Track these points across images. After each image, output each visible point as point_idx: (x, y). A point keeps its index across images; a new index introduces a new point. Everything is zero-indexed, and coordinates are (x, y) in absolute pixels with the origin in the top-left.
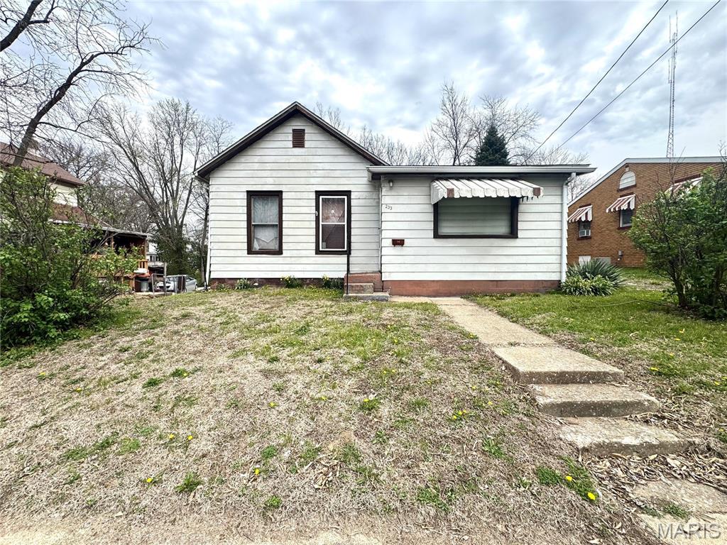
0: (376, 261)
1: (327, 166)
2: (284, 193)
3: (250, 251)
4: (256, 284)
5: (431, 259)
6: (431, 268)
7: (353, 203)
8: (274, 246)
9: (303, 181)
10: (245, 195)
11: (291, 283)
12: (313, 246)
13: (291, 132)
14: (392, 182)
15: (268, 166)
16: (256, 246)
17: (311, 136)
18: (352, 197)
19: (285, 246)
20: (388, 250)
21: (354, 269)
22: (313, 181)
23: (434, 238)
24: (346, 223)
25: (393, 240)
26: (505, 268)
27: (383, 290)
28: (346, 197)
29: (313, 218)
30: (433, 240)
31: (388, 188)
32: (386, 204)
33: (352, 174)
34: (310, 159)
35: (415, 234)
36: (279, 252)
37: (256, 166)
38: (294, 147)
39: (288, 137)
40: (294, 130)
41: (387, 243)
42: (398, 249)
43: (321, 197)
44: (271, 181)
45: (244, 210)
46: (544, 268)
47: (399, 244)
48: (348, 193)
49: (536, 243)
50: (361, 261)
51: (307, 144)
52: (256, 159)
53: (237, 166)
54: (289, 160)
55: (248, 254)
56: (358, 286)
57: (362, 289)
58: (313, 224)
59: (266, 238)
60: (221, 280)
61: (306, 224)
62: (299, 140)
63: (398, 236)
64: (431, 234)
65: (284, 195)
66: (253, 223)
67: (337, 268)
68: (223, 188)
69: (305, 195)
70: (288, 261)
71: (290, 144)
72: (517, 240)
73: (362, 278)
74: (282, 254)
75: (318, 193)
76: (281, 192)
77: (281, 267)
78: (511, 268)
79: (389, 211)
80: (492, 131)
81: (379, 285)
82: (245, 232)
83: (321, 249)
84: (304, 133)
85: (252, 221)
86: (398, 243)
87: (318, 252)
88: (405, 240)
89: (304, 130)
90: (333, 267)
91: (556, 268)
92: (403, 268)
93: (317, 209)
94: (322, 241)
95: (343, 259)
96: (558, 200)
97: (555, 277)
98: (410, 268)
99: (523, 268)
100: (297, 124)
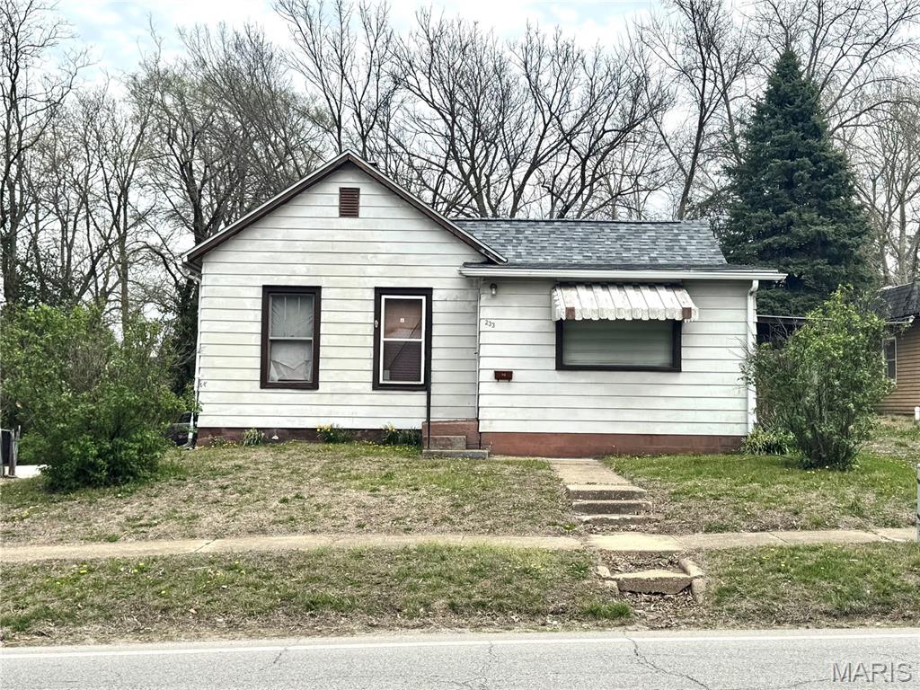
0: (471, 402)
1: (395, 248)
2: (323, 290)
3: (265, 383)
4: (276, 437)
5: (553, 401)
6: (552, 414)
7: (436, 307)
8: (303, 375)
9: (354, 270)
10: (259, 293)
11: (332, 436)
12: (369, 376)
13: (338, 192)
14: (496, 287)
15: (299, 246)
16: (274, 375)
17: (370, 199)
18: (434, 298)
19: (322, 376)
20: (488, 386)
21: (437, 416)
22: (370, 270)
23: (557, 369)
24: (423, 340)
25: (496, 372)
26: (662, 416)
27: (480, 446)
28: (424, 298)
29: (370, 329)
30: (556, 372)
31: (489, 296)
32: (487, 320)
33: (435, 261)
34: (368, 236)
35: (529, 364)
36: (313, 385)
37: (279, 246)
38: (342, 215)
39: (332, 201)
40: (342, 190)
41: (486, 376)
42: (503, 387)
43: (384, 297)
44: (302, 269)
45: (256, 316)
46: (721, 417)
47: (503, 378)
48: (428, 292)
49: (709, 379)
50: (447, 402)
51: (362, 212)
52: (280, 234)
53: (248, 246)
54: (333, 236)
55: (262, 388)
56: (443, 438)
57: (450, 444)
58: (370, 341)
59: (290, 362)
60: (215, 431)
61: (357, 341)
62: (349, 204)
63: (503, 366)
64: (553, 364)
65: (324, 293)
66: (271, 338)
67: (406, 412)
68: (223, 280)
69: (358, 294)
70: (326, 399)
71: (336, 212)
72: (681, 374)
73: (450, 428)
74: (317, 388)
75: (379, 291)
76: (319, 288)
77: (314, 410)
78: (674, 416)
79: (490, 329)
80: (788, 64)
81: (475, 440)
82: (257, 351)
83: (381, 381)
84: (358, 194)
85: (270, 334)
86: (503, 376)
87: (377, 386)
88: (514, 372)
89: (358, 190)
90: (403, 412)
91: (739, 416)
92: (511, 414)
93: (377, 316)
94: (384, 369)
95: (420, 398)
96: (740, 315)
97: (737, 431)
98: (520, 414)
99: (690, 416)
100: (348, 181)
